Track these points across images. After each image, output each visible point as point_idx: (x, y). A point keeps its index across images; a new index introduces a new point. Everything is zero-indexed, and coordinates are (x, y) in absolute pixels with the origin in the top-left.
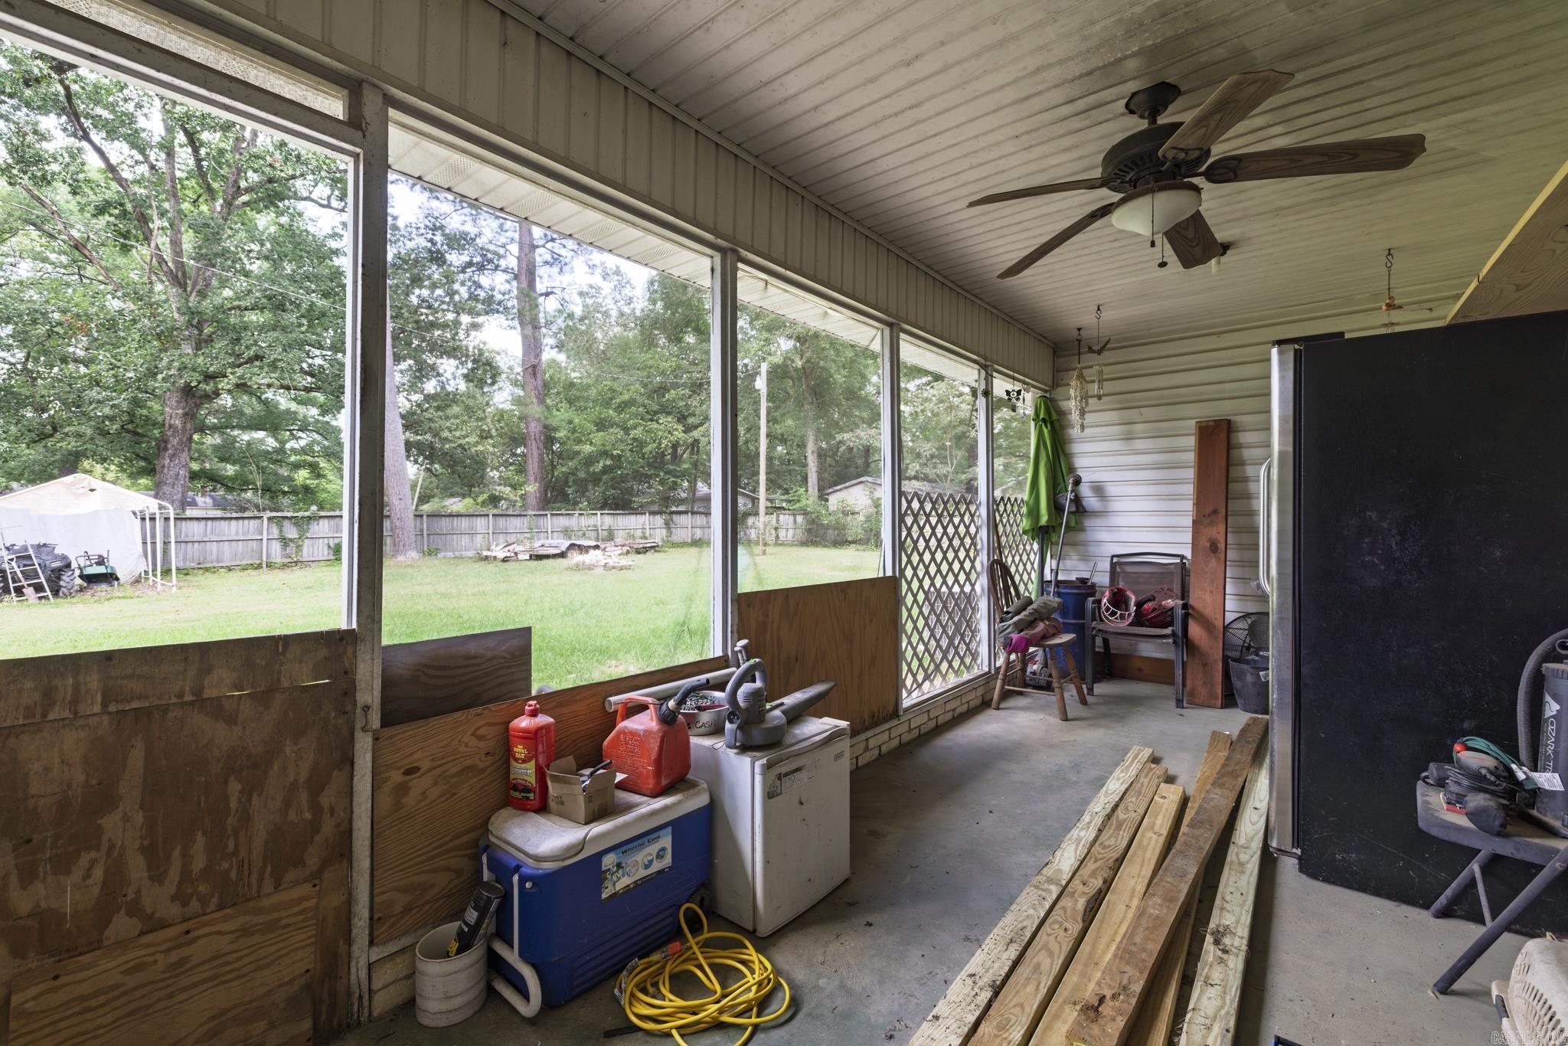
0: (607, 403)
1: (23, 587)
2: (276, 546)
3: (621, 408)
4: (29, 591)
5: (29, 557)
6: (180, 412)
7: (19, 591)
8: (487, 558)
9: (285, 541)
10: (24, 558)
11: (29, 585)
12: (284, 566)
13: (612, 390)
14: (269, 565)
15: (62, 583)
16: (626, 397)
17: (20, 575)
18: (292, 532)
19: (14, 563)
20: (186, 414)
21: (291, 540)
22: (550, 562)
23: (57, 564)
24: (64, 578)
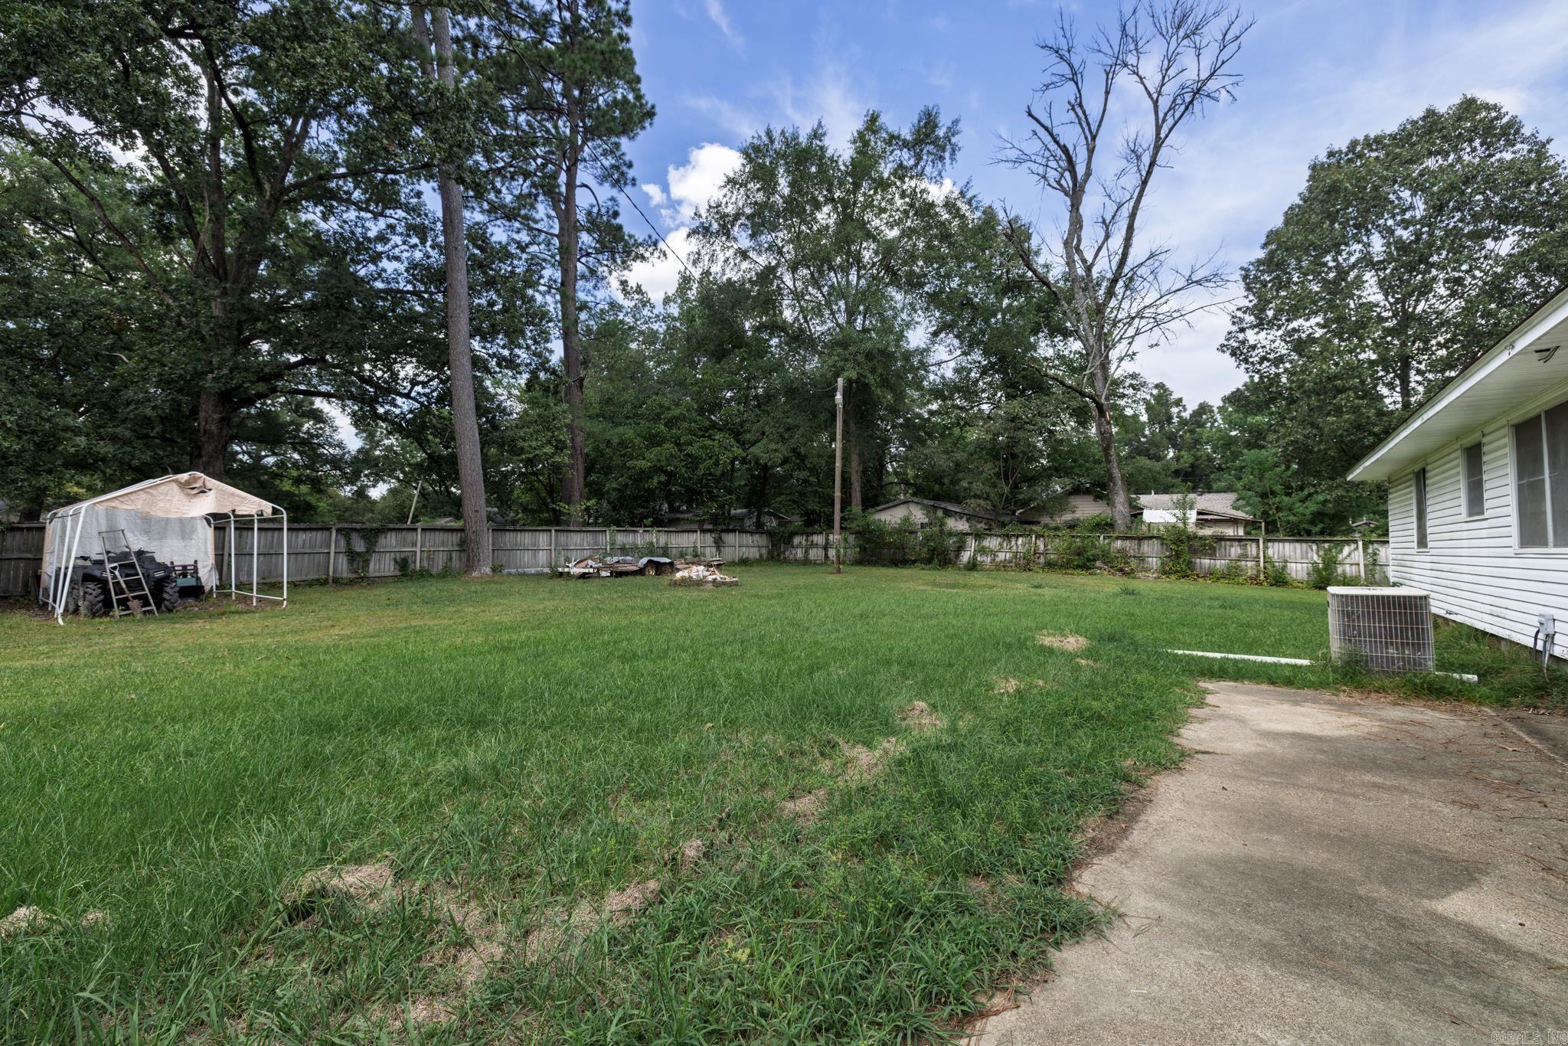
0: (657, 417)
1: (127, 599)
2: (343, 562)
3: (669, 424)
4: (134, 604)
5: (133, 566)
6: (216, 416)
7: (123, 603)
8: (561, 574)
9: (352, 555)
10: (127, 568)
11: (134, 598)
12: (351, 583)
13: (661, 406)
14: (337, 581)
15: (165, 596)
16: (677, 412)
17: (124, 586)
18: (359, 546)
19: (117, 573)
20: (222, 419)
21: (359, 554)
22: (630, 578)
23: (159, 574)
24: (168, 589)
